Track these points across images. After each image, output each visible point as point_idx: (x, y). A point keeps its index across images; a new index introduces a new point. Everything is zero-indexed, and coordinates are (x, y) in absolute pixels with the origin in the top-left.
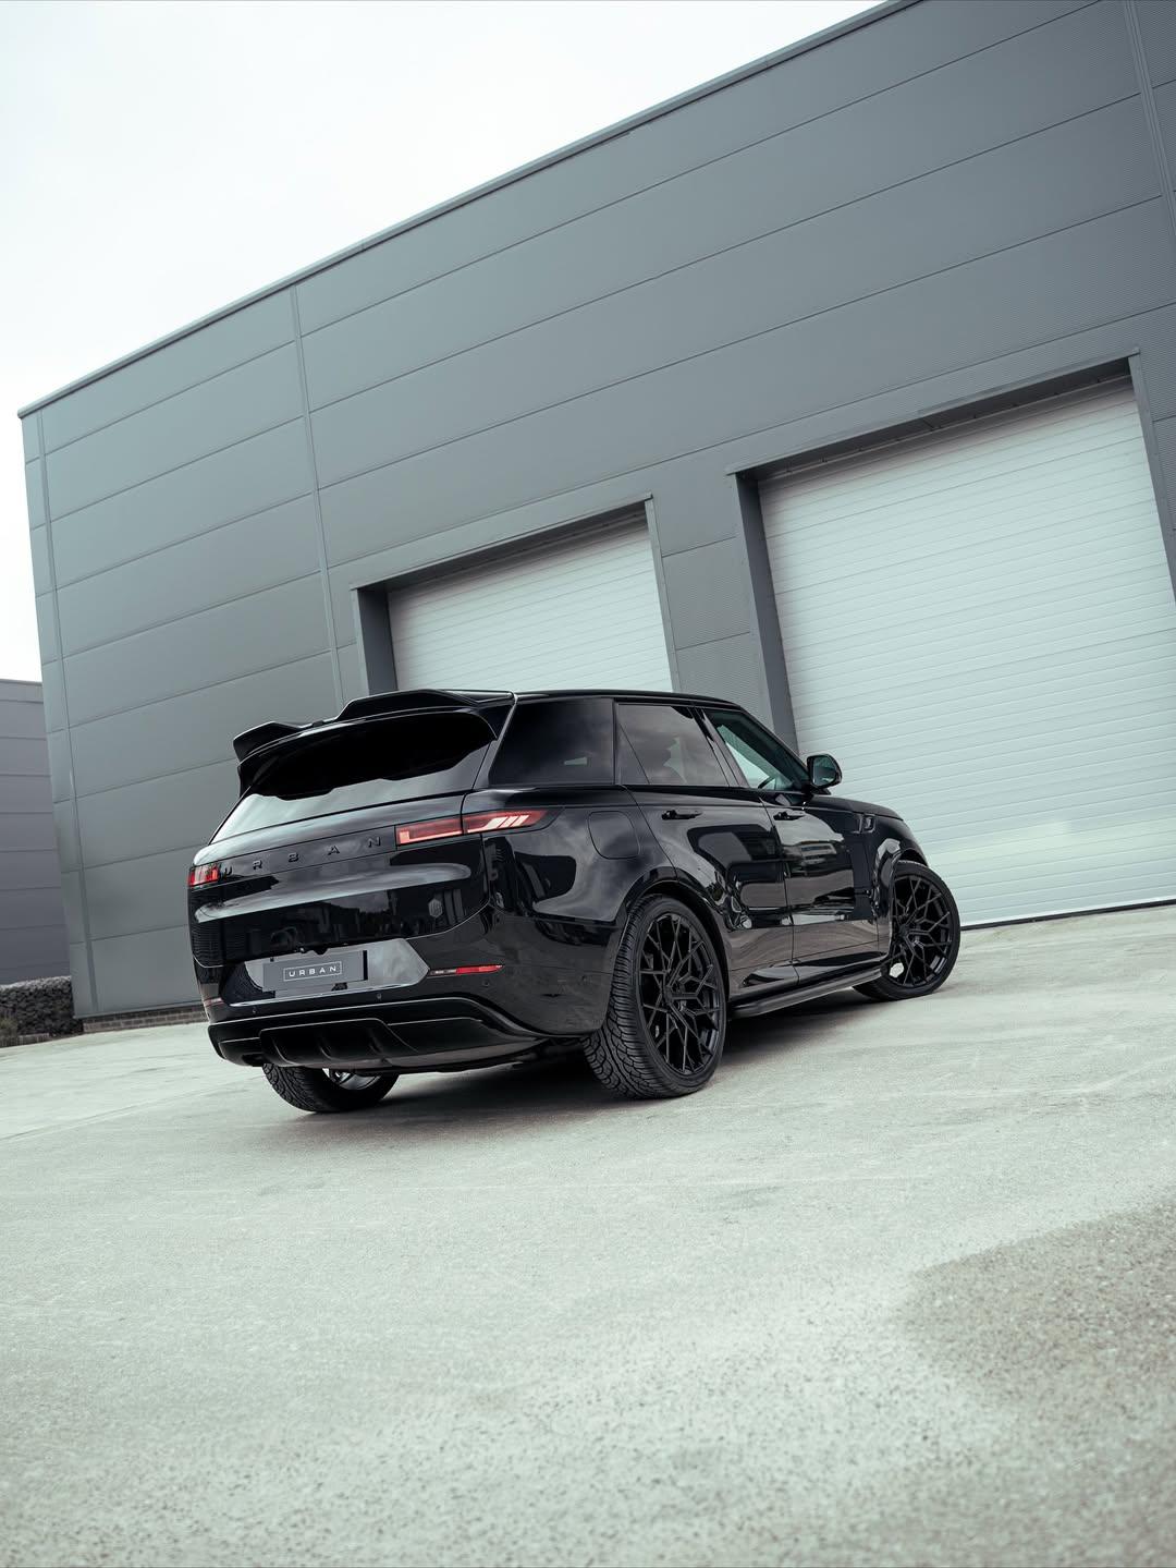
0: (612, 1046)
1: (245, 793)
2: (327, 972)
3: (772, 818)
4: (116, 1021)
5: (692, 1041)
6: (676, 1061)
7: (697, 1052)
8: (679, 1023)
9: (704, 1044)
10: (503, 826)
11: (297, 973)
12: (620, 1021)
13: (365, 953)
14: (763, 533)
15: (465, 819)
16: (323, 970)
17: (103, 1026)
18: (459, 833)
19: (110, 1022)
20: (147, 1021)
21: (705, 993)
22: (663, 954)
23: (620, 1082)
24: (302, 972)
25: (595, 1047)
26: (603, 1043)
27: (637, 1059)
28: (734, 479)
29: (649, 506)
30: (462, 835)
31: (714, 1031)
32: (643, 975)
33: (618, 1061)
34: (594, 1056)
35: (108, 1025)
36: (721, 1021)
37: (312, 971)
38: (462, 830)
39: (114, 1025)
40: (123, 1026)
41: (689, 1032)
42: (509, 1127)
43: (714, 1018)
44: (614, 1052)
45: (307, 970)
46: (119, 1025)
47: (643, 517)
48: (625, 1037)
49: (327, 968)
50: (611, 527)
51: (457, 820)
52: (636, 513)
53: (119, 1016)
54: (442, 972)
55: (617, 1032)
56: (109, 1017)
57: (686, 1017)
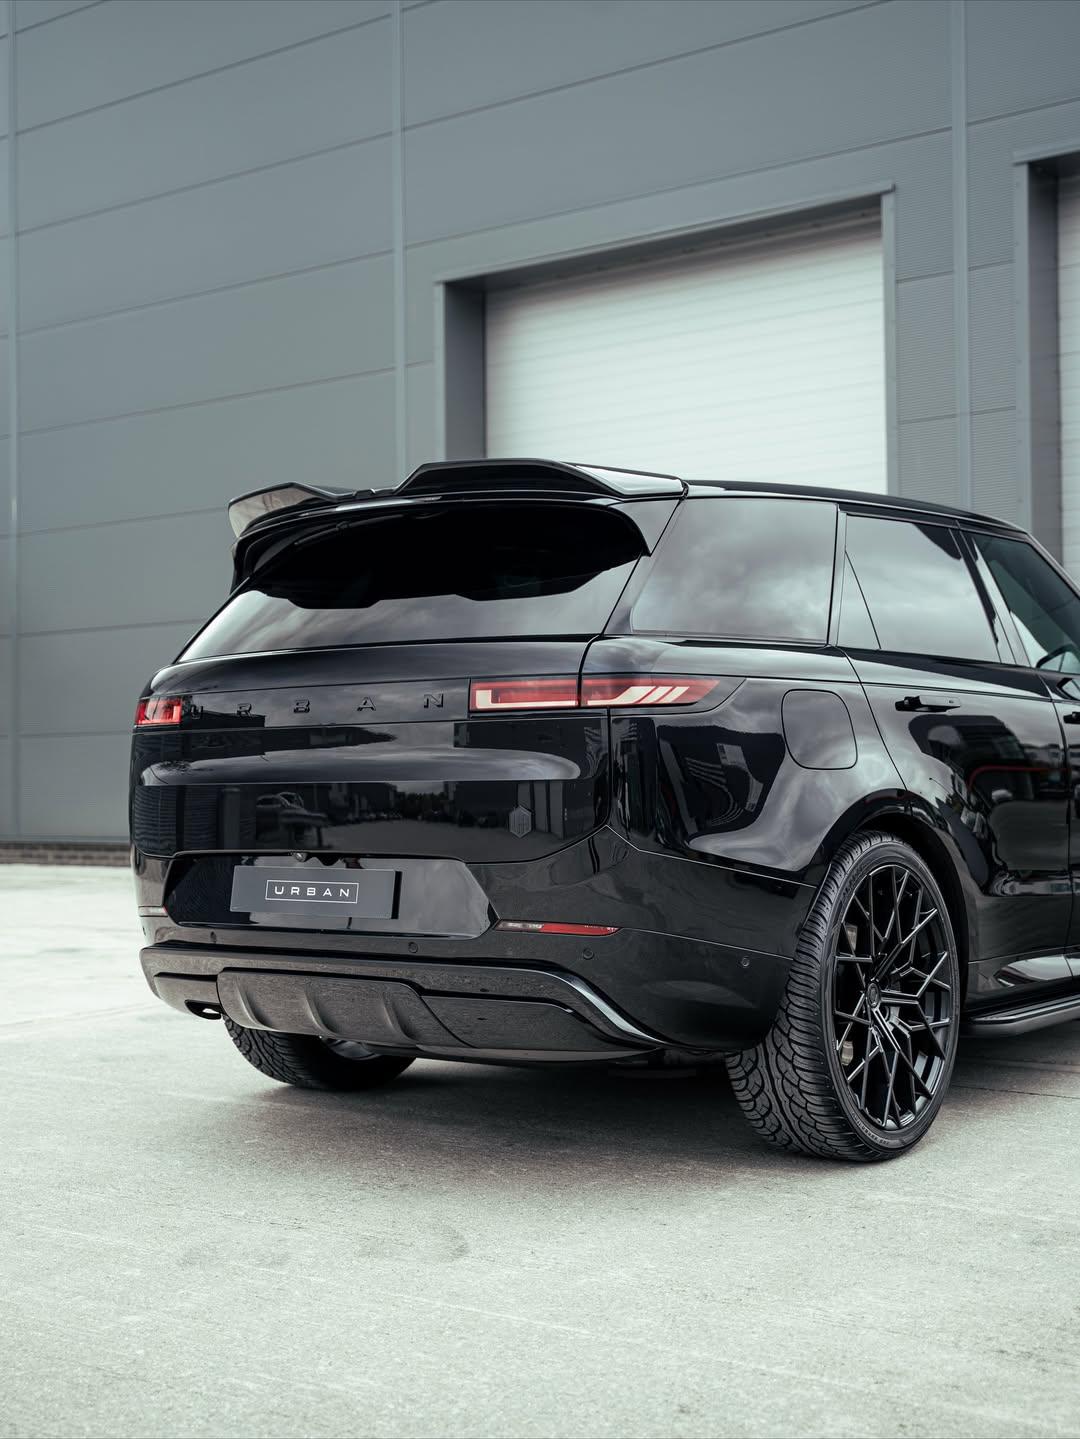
0: (775, 1073)
1: (241, 585)
2: (336, 895)
3: (1062, 720)
4: (41, 852)
5: (904, 1070)
6: (875, 1107)
7: (908, 1089)
8: (885, 1042)
9: (920, 1075)
10: (643, 702)
11: (288, 890)
12: (795, 1036)
13: (398, 875)
14: (1056, 258)
15: (586, 682)
16: (328, 892)
17: (23, 856)
18: (573, 703)
19: (34, 853)
20: (85, 858)
21: (930, 997)
22: (874, 927)
23: (780, 1127)
24: (295, 890)
25: (748, 1069)
26: (762, 1063)
27: (816, 1100)
28: (1023, 172)
29: (887, 203)
30: (578, 707)
31: (937, 1060)
32: (840, 962)
33: (783, 1098)
34: (744, 1082)
35: (31, 856)
36: (949, 1043)
37: (311, 891)
38: (579, 700)
39: (39, 857)
40: (50, 859)
41: (900, 1057)
42: (593, 1177)
43: (939, 1037)
44: (778, 1083)
45: (303, 889)
46: (45, 857)
47: (874, 219)
48: (799, 1062)
49: (335, 890)
50: (824, 229)
51: (574, 682)
52: (866, 211)
53: (47, 846)
54: (518, 925)
55: (787, 1051)
56: (33, 846)
57: (896, 1031)
